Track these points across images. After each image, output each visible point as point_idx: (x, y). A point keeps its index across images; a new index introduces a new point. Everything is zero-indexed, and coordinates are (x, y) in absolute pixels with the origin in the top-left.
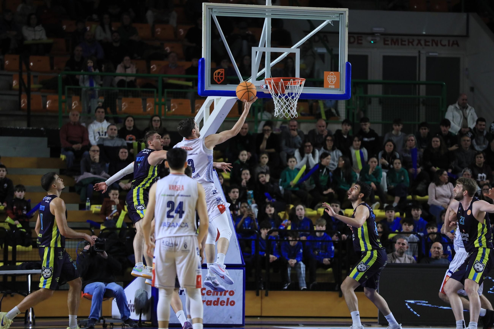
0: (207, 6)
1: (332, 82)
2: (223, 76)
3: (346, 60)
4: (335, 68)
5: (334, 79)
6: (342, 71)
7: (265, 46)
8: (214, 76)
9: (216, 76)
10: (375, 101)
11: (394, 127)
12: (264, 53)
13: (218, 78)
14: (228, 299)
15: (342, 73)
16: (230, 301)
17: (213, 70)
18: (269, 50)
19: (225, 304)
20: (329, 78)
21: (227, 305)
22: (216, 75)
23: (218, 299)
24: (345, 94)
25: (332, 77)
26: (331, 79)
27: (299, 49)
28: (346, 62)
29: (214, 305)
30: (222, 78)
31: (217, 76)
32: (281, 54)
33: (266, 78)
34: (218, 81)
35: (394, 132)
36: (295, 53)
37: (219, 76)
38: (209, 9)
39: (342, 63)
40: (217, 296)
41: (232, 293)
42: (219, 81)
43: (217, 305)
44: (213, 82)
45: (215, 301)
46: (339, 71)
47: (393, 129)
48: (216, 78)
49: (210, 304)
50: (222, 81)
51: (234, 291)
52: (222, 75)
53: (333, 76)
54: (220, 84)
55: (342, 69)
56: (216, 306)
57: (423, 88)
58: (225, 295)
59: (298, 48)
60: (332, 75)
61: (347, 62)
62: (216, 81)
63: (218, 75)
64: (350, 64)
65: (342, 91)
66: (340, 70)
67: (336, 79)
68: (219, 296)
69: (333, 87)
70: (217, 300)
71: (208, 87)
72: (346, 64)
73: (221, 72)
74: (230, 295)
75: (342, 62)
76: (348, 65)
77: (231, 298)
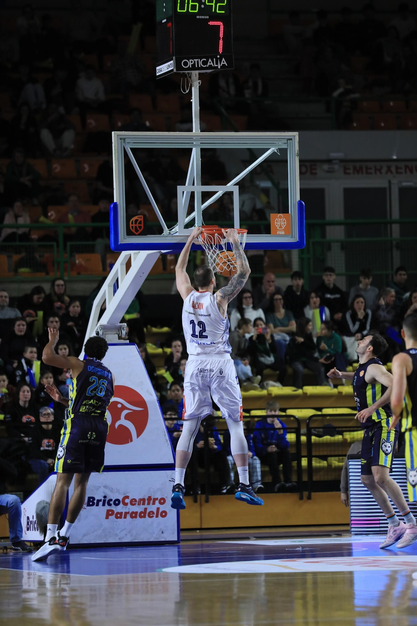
0: (117, 135)
1: (281, 227)
2: (142, 225)
3: (298, 198)
4: (284, 209)
5: (283, 223)
6: (293, 212)
7: (193, 184)
8: (131, 225)
9: (132, 225)
10: (336, 248)
11: (362, 279)
12: (193, 194)
13: (136, 227)
14: (158, 509)
15: (293, 215)
16: (161, 511)
17: (128, 217)
18: (199, 189)
19: (155, 515)
20: (277, 222)
21: (157, 516)
22: (132, 223)
23: (146, 509)
24: (298, 242)
25: (280, 220)
26: (280, 223)
27: (238, 186)
28: (297, 201)
29: (141, 517)
30: (140, 227)
31: (134, 225)
32: (215, 193)
33: (196, 224)
34: (135, 231)
35: (361, 286)
36: (233, 192)
37: (137, 225)
38: (121, 139)
39: (293, 203)
40: (143, 506)
41: (162, 501)
42: (137, 230)
43: (144, 517)
44: (129, 233)
45: (141, 512)
46: (290, 213)
47: (360, 282)
48: (132, 227)
49: (136, 517)
50: (140, 231)
51: (165, 498)
52: (140, 223)
53: (282, 219)
54: (139, 235)
55: (293, 210)
56: (143, 519)
57: (396, 229)
58: (154, 503)
59: (236, 185)
60: (280, 217)
61: (299, 201)
62: (133, 231)
63: (136, 223)
64: (304, 203)
65: (294, 238)
66: (291, 211)
67: (286, 223)
68: (146, 506)
69: (283, 233)
70: (143, 511)
71: (124, 239)
72: (298, 203)
73: (139, 219)
74: (161, 503)
75: (292, 201)
76: (300, 204)
77: (162, 508)
